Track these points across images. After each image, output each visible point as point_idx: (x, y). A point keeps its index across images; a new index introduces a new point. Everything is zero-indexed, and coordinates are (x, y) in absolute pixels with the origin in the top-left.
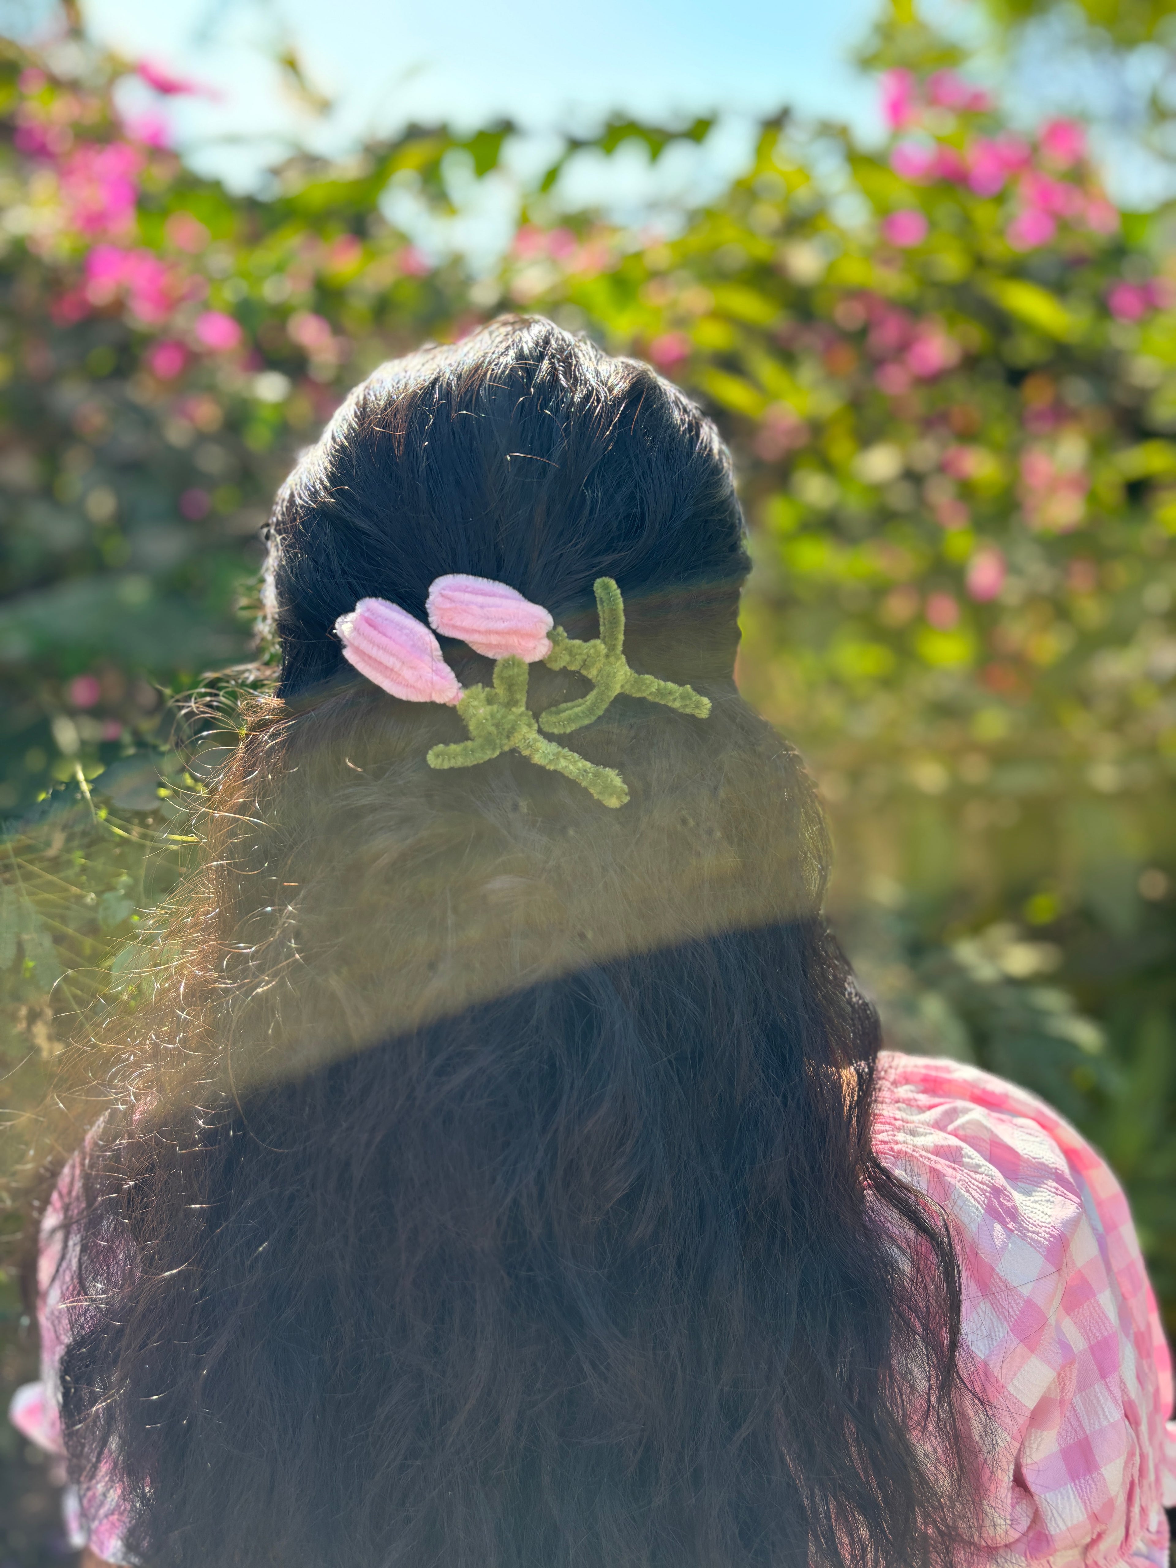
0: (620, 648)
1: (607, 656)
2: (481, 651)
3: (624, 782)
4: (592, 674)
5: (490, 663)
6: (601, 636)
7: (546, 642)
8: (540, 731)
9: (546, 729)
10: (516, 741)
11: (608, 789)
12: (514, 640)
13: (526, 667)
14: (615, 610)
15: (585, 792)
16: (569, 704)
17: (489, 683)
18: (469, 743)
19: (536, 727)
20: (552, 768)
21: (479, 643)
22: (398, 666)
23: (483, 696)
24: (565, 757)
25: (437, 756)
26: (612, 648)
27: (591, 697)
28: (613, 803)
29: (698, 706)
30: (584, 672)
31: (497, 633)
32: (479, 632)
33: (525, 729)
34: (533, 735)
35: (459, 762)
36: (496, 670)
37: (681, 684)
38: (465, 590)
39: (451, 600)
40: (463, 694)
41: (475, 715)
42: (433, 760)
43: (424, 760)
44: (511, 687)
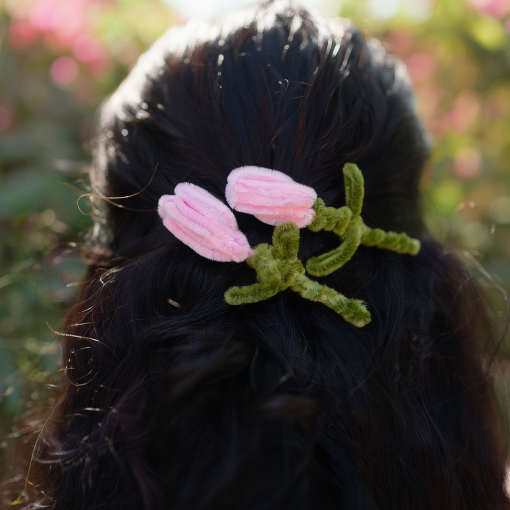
0: (360, 211)
1: (352, 218)
2: (264, 221)
3: (368, 309)
4: (341, 232)
5: (271, 229)
6: (347, 204)
7: (313, 211)
8: (307, 274)
9: (311, 272)
10: (291, 283)
11: (358, 315)
12: (290, 212)
13: (299, 231)
14: (358, 186)
15: (339, 317)
16: (325, 255)
17: (270, 243)
18: (257, 285)
19: (304, 271)
20: (316, 300)
21: (264, 215)
22: (207, 234)
23: (269, 252)
24: (326, 292)
25: (233, 296)
26: (355, 212)
27: (342, 248)
28: (361, 324)
29: (412, 247)
30: (336, 231)
31: (279, 207)
32: (268, 208)
33: (296, 274)
34: (302, 277)
35: (250, 300)
36: (275, 233)
37: (399, 232)
38: (253, 178)
39: (245, 186)
40: (253, 252)
41: (265, 267)
42: (229, 298)
43: (223, 298)
44: (287, 246)
